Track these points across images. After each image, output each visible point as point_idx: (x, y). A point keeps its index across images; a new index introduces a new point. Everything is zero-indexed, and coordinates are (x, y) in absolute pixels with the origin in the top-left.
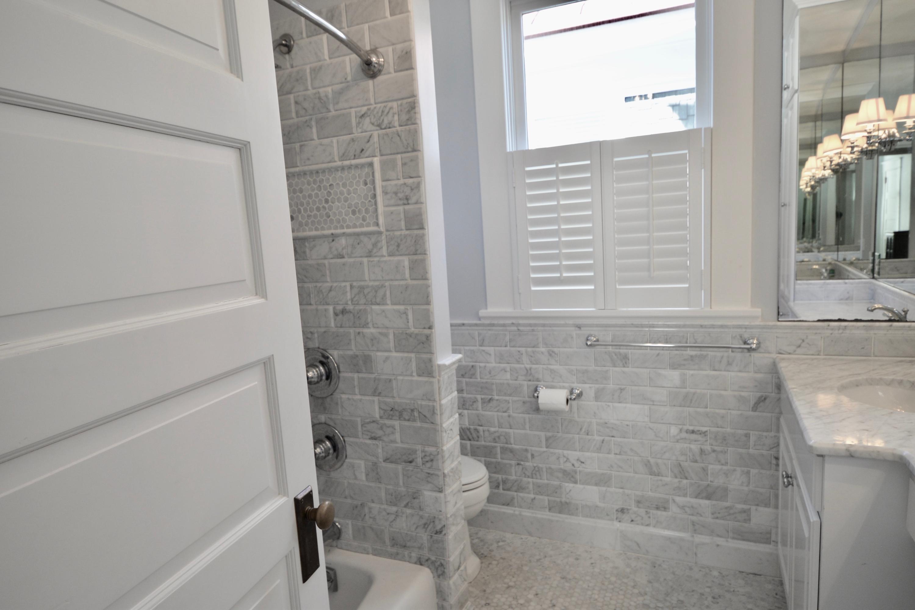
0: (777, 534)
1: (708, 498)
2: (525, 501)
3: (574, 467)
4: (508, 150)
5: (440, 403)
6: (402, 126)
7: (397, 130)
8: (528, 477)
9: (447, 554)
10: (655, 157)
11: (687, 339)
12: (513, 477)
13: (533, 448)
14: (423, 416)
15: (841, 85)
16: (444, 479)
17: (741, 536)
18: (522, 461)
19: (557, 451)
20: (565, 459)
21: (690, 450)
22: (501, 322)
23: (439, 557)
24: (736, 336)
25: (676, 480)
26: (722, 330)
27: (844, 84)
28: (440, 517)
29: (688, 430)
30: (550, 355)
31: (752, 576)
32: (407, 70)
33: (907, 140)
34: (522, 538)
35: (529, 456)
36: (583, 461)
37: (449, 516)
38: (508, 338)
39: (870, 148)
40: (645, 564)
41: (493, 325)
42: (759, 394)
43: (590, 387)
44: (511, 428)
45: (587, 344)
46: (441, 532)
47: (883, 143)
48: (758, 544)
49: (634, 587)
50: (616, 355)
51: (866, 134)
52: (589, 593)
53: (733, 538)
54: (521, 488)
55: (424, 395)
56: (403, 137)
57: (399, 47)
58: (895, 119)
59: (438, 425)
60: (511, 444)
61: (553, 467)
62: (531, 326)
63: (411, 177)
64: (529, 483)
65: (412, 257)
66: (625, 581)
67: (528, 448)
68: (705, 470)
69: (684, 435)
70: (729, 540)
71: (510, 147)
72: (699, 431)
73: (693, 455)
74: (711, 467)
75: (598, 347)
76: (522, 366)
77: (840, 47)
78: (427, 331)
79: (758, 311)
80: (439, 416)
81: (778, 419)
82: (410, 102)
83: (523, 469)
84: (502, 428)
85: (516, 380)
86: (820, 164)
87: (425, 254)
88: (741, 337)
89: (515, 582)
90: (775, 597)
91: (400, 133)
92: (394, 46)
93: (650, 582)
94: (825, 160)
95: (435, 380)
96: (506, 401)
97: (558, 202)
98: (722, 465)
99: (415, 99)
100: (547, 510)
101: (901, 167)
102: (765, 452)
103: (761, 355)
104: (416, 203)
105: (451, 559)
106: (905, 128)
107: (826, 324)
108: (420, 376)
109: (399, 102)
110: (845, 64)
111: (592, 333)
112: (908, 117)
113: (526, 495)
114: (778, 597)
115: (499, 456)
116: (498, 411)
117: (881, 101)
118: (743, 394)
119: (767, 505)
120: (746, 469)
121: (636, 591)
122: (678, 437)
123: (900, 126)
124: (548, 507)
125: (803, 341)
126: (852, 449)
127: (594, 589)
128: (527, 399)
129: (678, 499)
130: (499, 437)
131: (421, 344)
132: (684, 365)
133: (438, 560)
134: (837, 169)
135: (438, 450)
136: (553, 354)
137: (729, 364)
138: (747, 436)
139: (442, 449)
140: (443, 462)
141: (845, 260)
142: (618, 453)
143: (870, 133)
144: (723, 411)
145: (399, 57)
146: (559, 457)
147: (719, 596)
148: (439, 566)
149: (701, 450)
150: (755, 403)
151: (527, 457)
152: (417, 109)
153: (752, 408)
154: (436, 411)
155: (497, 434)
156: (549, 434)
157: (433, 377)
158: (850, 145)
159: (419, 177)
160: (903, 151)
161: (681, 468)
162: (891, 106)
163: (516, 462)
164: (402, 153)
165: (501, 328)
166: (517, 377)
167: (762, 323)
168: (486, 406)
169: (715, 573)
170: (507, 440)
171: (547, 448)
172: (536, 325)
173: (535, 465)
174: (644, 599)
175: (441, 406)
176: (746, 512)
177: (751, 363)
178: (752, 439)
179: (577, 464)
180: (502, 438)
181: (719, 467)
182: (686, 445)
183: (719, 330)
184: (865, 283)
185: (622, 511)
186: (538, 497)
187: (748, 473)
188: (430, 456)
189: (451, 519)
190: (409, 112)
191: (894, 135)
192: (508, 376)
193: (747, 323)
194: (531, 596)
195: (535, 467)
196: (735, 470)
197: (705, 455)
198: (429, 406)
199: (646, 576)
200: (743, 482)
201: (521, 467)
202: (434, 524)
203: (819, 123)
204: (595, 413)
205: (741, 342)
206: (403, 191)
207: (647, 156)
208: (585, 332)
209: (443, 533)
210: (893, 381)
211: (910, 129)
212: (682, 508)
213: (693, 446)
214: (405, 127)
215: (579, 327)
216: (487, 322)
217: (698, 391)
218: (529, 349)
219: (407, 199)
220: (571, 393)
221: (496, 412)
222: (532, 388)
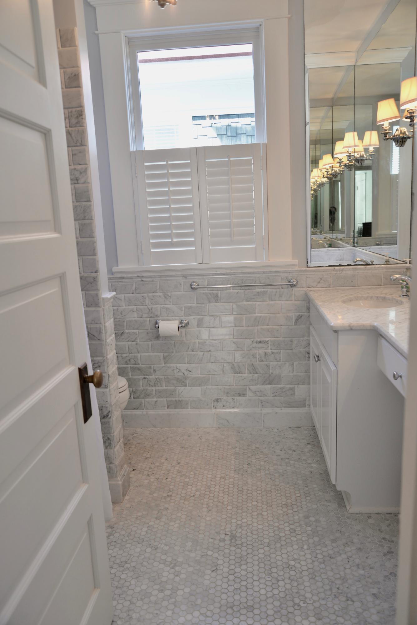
0: (309, 400)
1: (270, 384)
2: (150, 404)
3: (185, 375)
4: (131, 150)
5: (105, 325)
6: (72, 127)
7: (68, 130)
8: (152, 386)
9: (112, 431)
10: (232, 160)
11: (255, 281)
12: (141, 388)
13: (155, 365)
14: (92, 336)
15: (331, 121)
16: (109, 379)
17: (290, 405)
18: (147, 375)
19: (172, 365)
20: (178, 370)
21: (259, 353)
22: (130, 275)
23: (106, 434)
24: (284, 278)
25: (251, 375)
26: (276, 274)
27: (333, 120)
28: (107, 405)
29: (257, 341)
30: (166, 298)
31: (296, 428)
32: (75, 87)
33: (370, 159)
34: (149, 430)
35: (152, 371)
36: (190, 370)
37: (112, 404)
38: (134, 288)
39: (350, 164)
40: (233, 432)
41: (123, 278)
42: (298, 314)
43: (194, 318)
44: (138, 353)
45: (192, 288)
46: (107, 416)
47: (357, 160)
48: (299, 408)
49: (228, 445)
50: (210, 295)
51: (348, 154)
52: (201, 453)
53: (285, 407)
54: (147, 395)
55: (92, 320)
56: (73, 135)
57: (69, 70)
58: (363, 146)
59: (104, 341)
60: (139, 364)
61: (169, 377)
62: (151, 278)
63: (80, 164)
64: (152, 390)
65: (81, 222)
66: (222, 443)
67: (151, 365)
68: (267, 366)
69: (255, 345)
70: (283, 408)
71: (132, 148)
72: (264, 341)
73: (261, 357)
74: (271, 363)
75: (199, 289)
76: (146, 307)
77: (330, 96)
78: (94, 275)
79: (296, 262)
80: (104, 334)
81: (309, 329)
82: (78, 111)
83: (148, 381)
84: (132, 353)
85: (141, 318)
86: (320, 174)
87: (92, 219)
88: (287, 278)
89: (150, 455)
90: (310, 437)
91: (71, 132)
92: (65, 69)
93: (237, 441)
94: (324, 171)
95: (101, 309)
96: (134, 333)
97: (169, 188)
98: (278, 361)
99: (82, 109)
100: (166, 408)
101: (366, 179)
102: (302, 350)
103: (299, 289)
104: (84, 183)
105: (115, 434)
106: (369, 152)
107: (333, 268)
108: (89, 307)
109: (70, 110)
110: (334, 107)
111: (195, 280)
112: (370, 145)
113: (151, 399)
114: (311, 436)
115: (130, 374)
116: (128, 341)
117: (356, 133)
118: (289, 314)
119: (304, 383)
120: (291, 362)
121: (230, 447)
122: (251, 347)
123: (366, 150)
124: (166, 405)
125: (321, 279)
126: (352, 325)
127: (203, 450)
128: (150, 330)
129: (252, 387)
130: (130, 360)
131: (90, 284)
132: (254, 299)
133: (105, 436)
134: (331, 177)
135: (104, 359)
136: (168, 297)
137: (281, 296)
138: (292, 341)
139: (107, 358)
140: (108, 367)
141: (337, 238)
142: (213, 362)
143: (350, 154)
144: (277, 327)
145: (69, 78)
146: (174, 370)
147: (279, 441)
148: (106, 440)
149: (265, 353)
150: (296, 320)
151: (150, 373)
152: (83, 116)
153: (294, 323)
154: (102, 331)
155: (128, 358)
156: (166, 354)
157: (99, 307)
158: (339, 161)
159: (86, 164)
160: (367, 168)
161: (254, 366)
162: (361, 137)
163: (143, 377)
164: (72, 146)
165: (130, 280)
166: (142, 315)
167: (298, 269)
168: (119, 338)
169: (275, 430)
170: (135, 362)
171: (164, 364)
172: (155, 276)
173: (157, 377)
174: (236, 450)
175: (105, 327)
176: (291, 389)
177: (293, 294)
178: (295, 342)
179: (186, 373)
180: (132, 361)
181: (276, 363)
182: (256, 351)
183: (274, 274)
184: (350, 250)
185: (217, 400)
186: (159, 399)
187: (293, 364)
188: (98, 363)
189: (114, 407)
190: (77, 117)
191: (363, 156)
192: (135, 315)
193: (290, 269)
194: (163, 461)
195: (156, 379)
196: (285, 364)
197: (268, 356)
198: (96, 328)
199: (235, 438)
200: (290, 371)
201: (146, 379)
202: (102, 411)
203: (318, 146)
204: (197, 336)
205: (287, 281)
206: (74, 174)
207: (227, 159)
208: (190, 280)
209: (109, 416)
210: (368, 297)
211: (371, 153)
212: (255, 392)
213: (260, 352)
214: (75, 128)
215: (185, 277)
216: (119, 276)
217: (263, 315)
218: (150, 294)
219: (77, 180)
220: (181, 323)
221: (127, 342)
222: (153, 322)
